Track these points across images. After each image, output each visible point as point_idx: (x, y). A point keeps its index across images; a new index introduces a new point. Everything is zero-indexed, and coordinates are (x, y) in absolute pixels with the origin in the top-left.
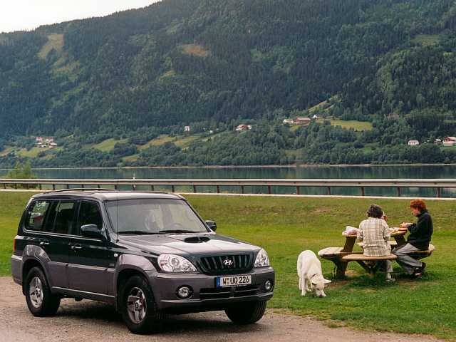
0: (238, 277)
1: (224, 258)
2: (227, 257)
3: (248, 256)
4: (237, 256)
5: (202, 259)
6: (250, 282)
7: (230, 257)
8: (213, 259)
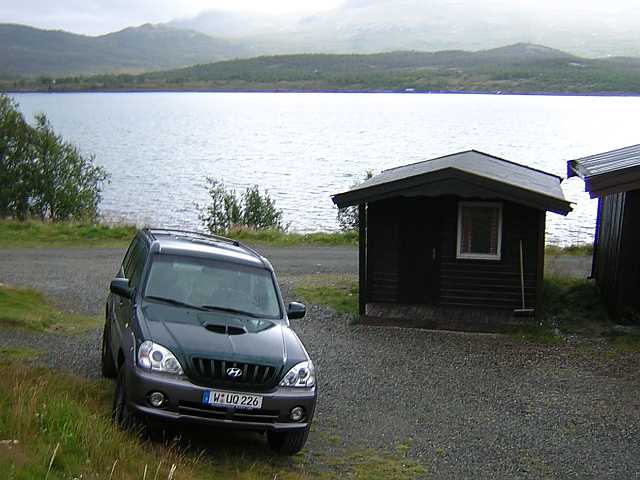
0: (241, 396)
1: (230, 365)
2: (235, 365)
3: (272, 369)
4: (251, 367)
5: (196, 360)
6: (259, 406)
7: (240, 366)
8: (212, 363)
